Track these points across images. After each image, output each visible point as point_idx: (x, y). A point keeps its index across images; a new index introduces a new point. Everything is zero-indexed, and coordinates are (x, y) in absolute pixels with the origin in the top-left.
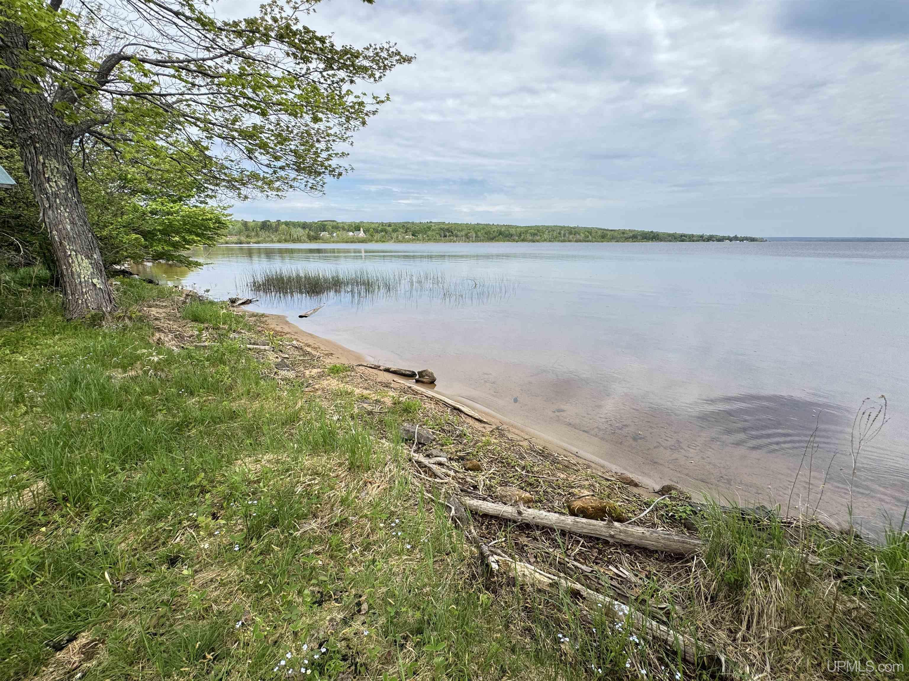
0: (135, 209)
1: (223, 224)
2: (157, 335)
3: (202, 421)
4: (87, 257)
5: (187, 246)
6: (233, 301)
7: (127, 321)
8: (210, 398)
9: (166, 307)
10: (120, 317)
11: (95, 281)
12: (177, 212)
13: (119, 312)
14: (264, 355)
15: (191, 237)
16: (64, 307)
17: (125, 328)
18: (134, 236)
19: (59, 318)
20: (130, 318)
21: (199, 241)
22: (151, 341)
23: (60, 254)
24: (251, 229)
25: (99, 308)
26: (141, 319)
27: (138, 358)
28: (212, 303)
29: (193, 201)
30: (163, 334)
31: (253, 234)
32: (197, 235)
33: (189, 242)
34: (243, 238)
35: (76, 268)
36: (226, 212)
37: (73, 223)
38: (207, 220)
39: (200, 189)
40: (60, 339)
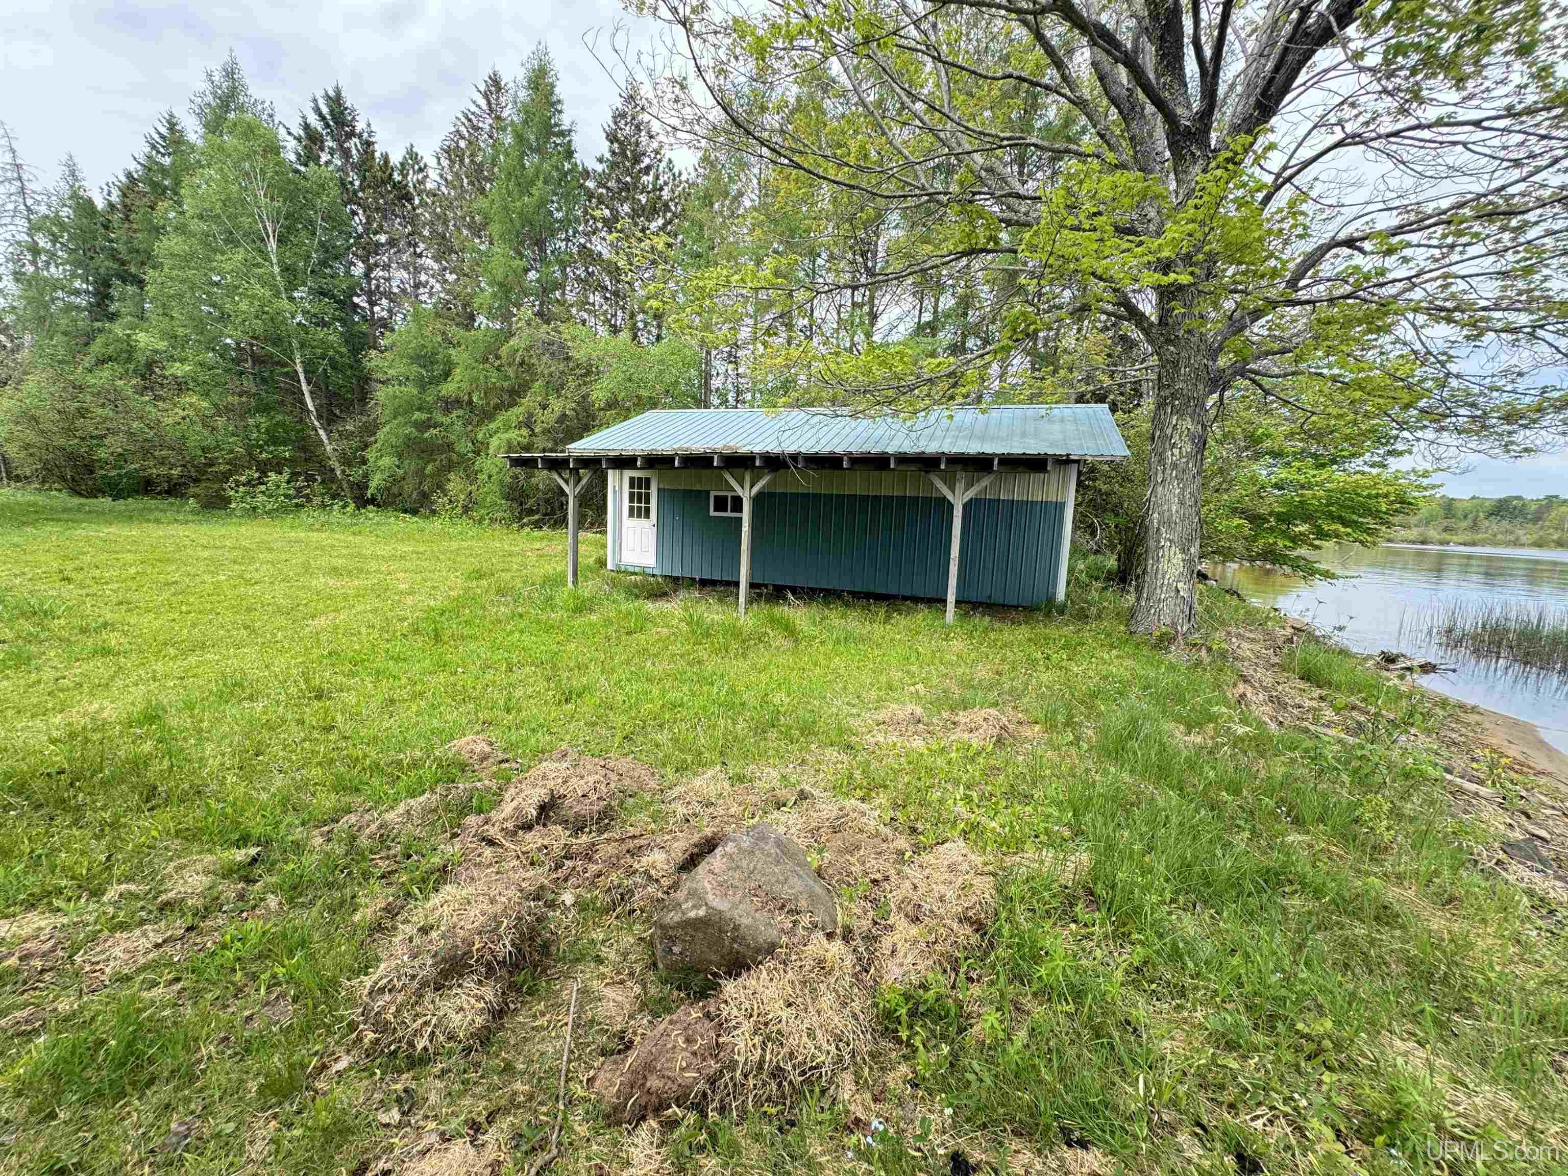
0: (1253, 480)
1: (1410, 504)
2: (1241, 687)
3: (1318, 893)
4: (1183, 551)
5: (1317, 542)
6: (1390, 659)
7: (1204, 652)
8: (1333, 848)
9: (1253, 640)
10: (1195, 645)
11: (1180, 585)
12: (1321, 484)
13: (1196, 637)
14: (1470, 804)
15: (1333, 527)
16: (1131, 615)
17: (1198, 663)
18: (1237, 521)
19: (1122, 628)
20: (1209, 650)
21: (1348, 534)
22: (1229, 695)
23: (1152, 544)
24: (1460, 514)
25: (1174, 624)
26: (1223, 655)
27: (1212, 718)
28: (1344, 652)
29: (1357, 464)
30: (1250, 689)
31: (1464, 524)
32: (1345, 523)
33: (1322, 535)
34: (1432, 533)
35: (1163, 565)
36: (1425, 482)
37: (1181, 503)
38: (1377, 496)
39: (1382, 439)
40: (1118, 657)
